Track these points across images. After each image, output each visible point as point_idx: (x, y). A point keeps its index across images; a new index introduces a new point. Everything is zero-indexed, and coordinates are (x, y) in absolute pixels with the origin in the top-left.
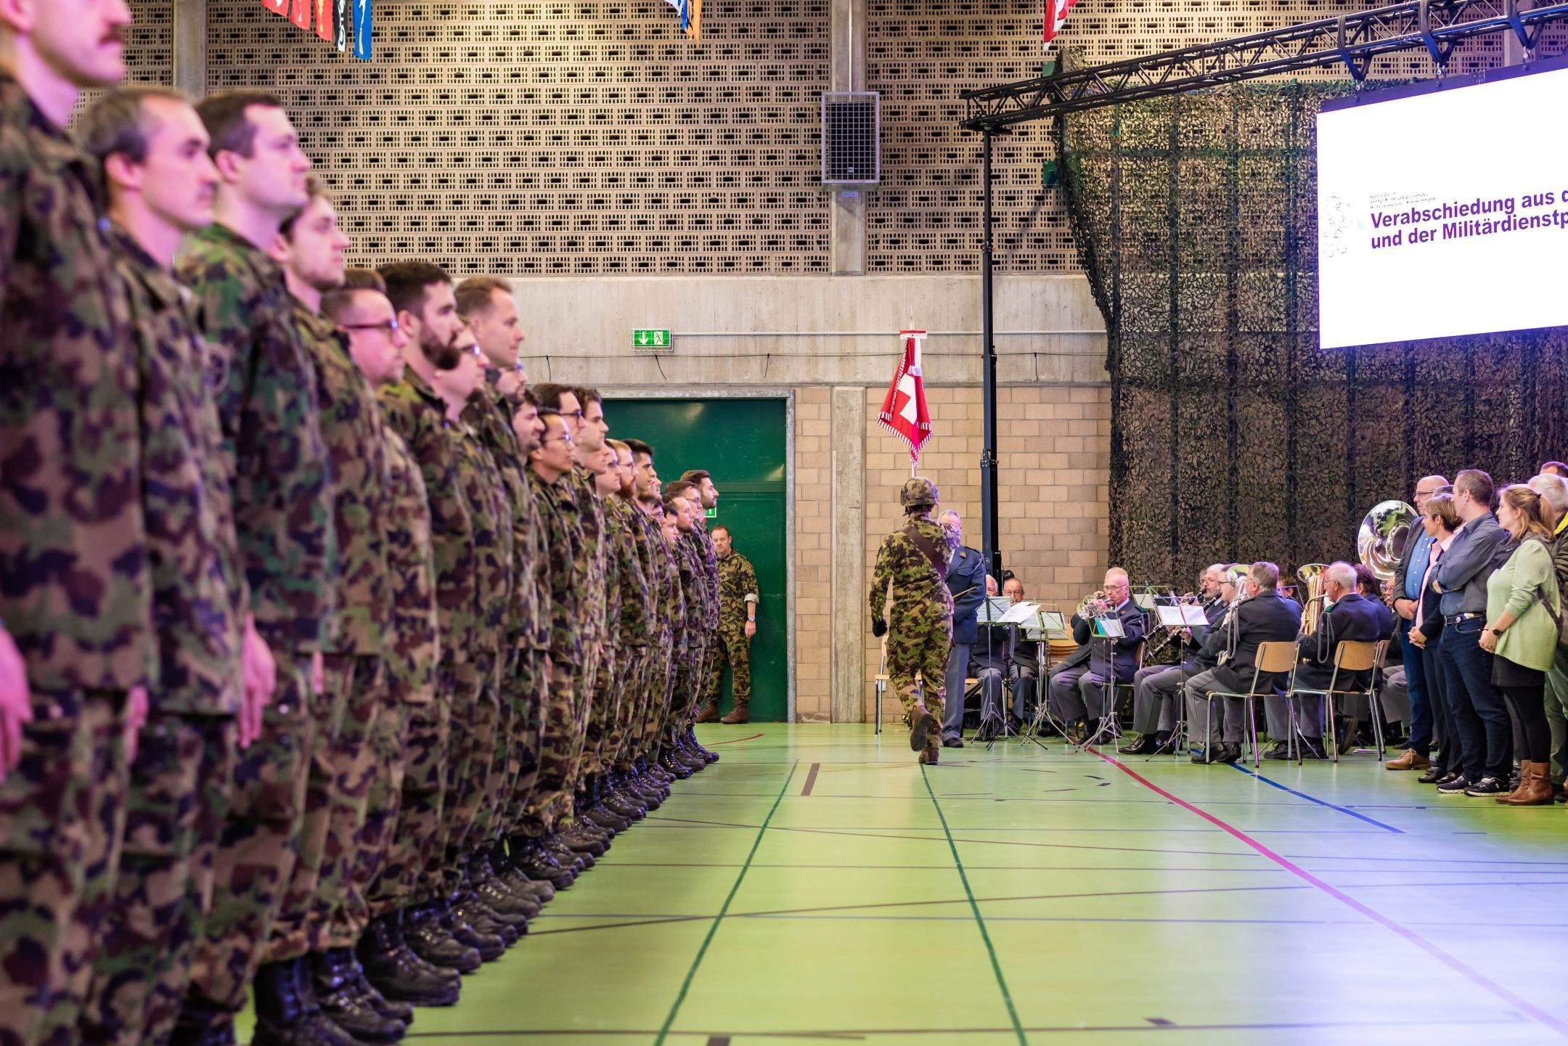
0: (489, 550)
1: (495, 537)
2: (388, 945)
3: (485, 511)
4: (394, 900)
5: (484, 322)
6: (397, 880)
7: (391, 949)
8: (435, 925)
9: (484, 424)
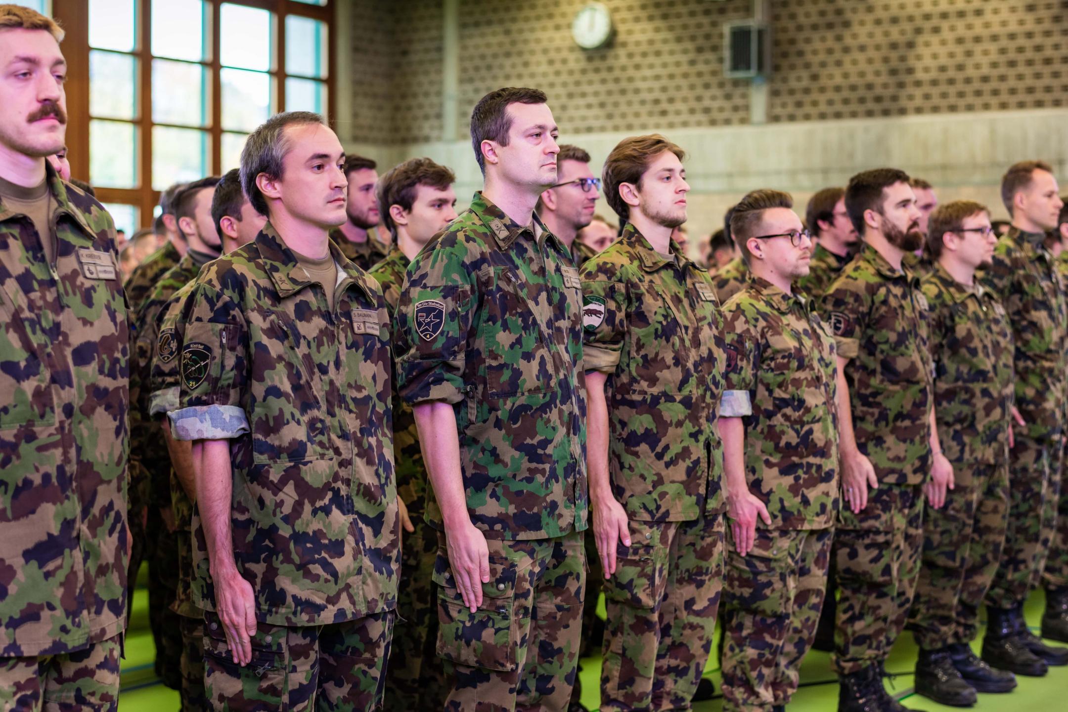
0: (985, 385)
1: (991, 374)
2: (858, 695)
3: (981, 355)
4: (860, 662)
5: (1027, 197)
6: (865, 646)
7: (861, 698)
8: (947, 666)
9: (1016, 278)
